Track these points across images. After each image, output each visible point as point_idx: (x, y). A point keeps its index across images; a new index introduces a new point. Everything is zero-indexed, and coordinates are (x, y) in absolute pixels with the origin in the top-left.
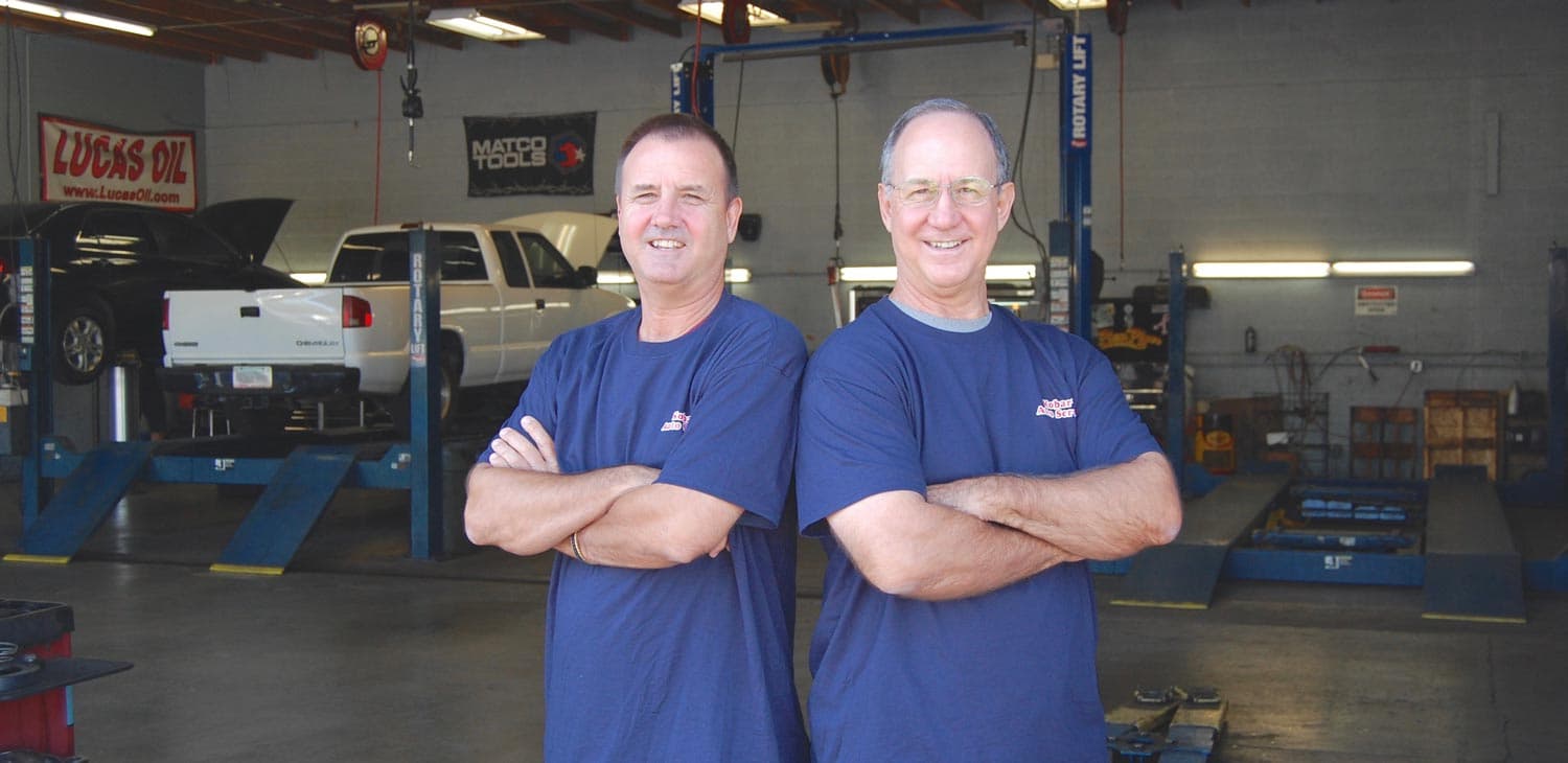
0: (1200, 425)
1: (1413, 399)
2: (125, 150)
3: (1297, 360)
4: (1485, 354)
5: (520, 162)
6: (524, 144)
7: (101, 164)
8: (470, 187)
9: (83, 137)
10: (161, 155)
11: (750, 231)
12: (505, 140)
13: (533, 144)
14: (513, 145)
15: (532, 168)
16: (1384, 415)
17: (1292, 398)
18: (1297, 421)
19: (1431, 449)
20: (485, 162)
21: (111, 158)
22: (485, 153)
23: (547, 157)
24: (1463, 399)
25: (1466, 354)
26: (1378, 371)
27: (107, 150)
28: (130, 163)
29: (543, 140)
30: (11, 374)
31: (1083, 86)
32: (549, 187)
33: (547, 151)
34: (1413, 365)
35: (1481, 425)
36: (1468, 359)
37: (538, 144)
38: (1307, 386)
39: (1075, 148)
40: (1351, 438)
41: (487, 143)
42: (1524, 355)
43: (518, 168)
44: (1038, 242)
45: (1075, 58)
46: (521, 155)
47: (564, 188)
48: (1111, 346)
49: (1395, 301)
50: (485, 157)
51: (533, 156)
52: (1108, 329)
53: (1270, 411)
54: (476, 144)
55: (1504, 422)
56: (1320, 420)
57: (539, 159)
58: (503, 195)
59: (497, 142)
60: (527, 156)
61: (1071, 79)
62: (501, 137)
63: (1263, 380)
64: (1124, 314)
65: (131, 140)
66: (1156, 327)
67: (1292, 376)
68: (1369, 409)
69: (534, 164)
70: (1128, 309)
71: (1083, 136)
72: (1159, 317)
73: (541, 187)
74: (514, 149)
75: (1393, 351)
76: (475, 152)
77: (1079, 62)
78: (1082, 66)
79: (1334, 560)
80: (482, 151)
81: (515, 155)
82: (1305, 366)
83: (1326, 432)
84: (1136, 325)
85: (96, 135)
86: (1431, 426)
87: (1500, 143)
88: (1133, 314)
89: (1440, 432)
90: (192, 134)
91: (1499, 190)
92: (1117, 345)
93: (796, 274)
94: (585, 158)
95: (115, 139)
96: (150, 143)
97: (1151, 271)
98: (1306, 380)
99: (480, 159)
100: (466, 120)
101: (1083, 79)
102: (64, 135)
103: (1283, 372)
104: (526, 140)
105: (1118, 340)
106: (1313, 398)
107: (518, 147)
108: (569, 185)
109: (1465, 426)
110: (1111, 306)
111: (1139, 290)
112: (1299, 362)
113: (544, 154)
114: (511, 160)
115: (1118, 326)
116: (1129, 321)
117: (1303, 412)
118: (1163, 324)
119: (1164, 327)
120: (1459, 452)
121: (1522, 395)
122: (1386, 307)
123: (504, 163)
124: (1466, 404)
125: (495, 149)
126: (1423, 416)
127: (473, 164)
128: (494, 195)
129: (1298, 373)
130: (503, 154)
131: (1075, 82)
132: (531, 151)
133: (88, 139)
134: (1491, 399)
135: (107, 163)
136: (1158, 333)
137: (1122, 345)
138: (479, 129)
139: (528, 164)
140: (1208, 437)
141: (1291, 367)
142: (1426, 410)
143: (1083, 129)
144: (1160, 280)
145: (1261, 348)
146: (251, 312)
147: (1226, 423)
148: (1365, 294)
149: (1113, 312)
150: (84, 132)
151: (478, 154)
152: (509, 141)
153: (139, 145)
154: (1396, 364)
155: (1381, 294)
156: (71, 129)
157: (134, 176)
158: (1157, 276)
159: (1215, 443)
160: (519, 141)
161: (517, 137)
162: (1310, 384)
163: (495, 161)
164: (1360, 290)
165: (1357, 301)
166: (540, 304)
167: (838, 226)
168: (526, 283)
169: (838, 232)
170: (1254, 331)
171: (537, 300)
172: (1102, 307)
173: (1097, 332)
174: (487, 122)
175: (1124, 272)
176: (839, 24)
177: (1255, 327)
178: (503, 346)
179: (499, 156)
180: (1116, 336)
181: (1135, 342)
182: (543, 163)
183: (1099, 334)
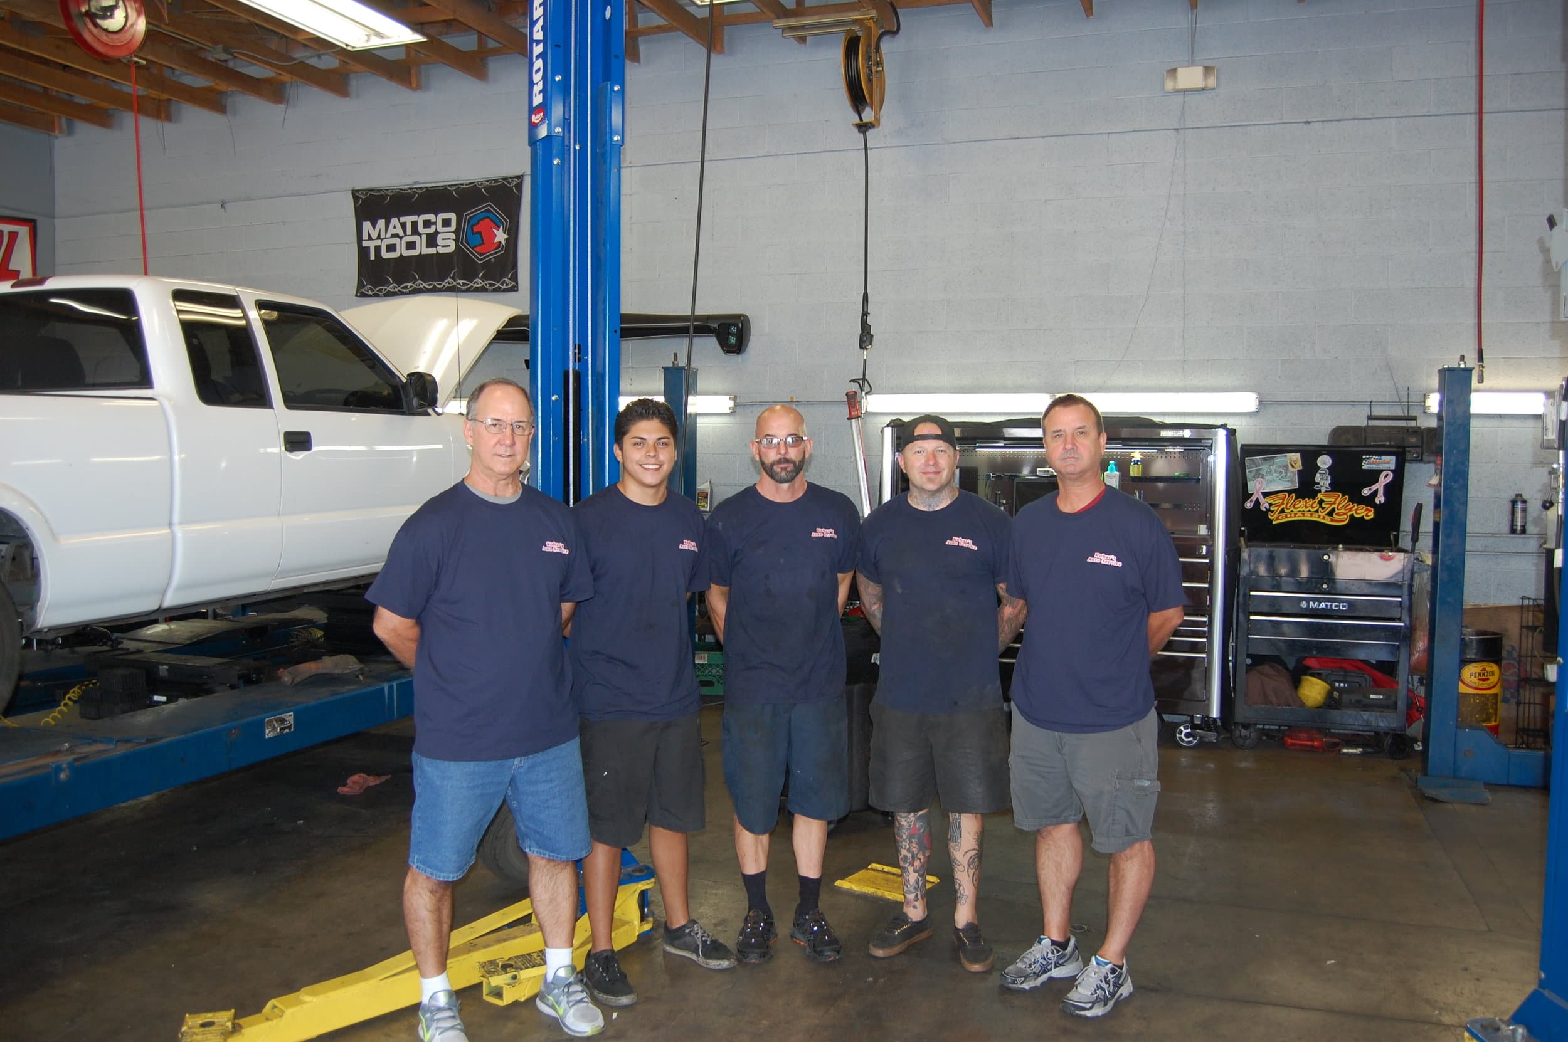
5: (422, 248)
6: (427, 224)
8: (360, 285)
11: (733, 340)
12: (403, 219)
13: (439, 223)
14: (414, 224)
15: (437, 256)
20: (378, 249)
22: (379, 237)
23: (456, 241)
29: (453, 216)
32: (459, 282)
33: (456, 232)
37: (446, 223)
41: (381, 223)
46: (424, 237)
47: (479, 282)
50: (378, 243)
52: (1290, 492)
54: (367, 225)
57: (447, 244)
58: (402, 293)
59: (394, 221)
60: (432, 240)
62: (398, 215)
64: (1316, 468)
66: (1366, 492)
69: (441, 250)
70: (1324, 461)
72: (1374, 476)
73: (448, 282)
74: (415, 231)
76: (365, 237)
80: (374, 235)
81: (416, 238)
84: (1335, 487)
88: (1331, 469)
90: (32, 224)
94: (507, 240)
97: (1353, 403)
99: (372, 245)
100: (355, 194)
104: (431, 217)
107: (421, 229)
108: (484, 278)
110: (1296, 457)
111: (1338, 432)
113: (453, 236)
114: (411, 246)
115: (1306, 489)
116: (1323, 481)
118: (1380, 486)
119: (1381, 492)
123: (402, 251)
125: (391, 231)
127: (363, 252)
128: (390, 294)
130: (401, 238)
132: (437, 233)
136: (1369, 501)
138: (372, 206)
139: (432, 251)
144: (1370, 418)
145: (1533, 527)
147: (1491, 652)
149: (1299, 466)
151: (370, 238)
152: (408, 220)
158: (1366, 411)
159: (1476, 682)
161: (419, 212)
163: (391, 248)
166: (298, 441)
167: (865, 328)
168: (261, 399)
169: (866, 337)
170: (1524, 502)
171: (288, 435)
172: (1280, 459)
173: (1265, 495)
174: (384, 197)
175: (1310, 403)
176: (873, 13)
177: (1525, 497)
178: (179, 531)
179: (396, 241)
180: (1301, 504)
181: (1331, 514)
182: (452, 249)
183: (1269, 500)
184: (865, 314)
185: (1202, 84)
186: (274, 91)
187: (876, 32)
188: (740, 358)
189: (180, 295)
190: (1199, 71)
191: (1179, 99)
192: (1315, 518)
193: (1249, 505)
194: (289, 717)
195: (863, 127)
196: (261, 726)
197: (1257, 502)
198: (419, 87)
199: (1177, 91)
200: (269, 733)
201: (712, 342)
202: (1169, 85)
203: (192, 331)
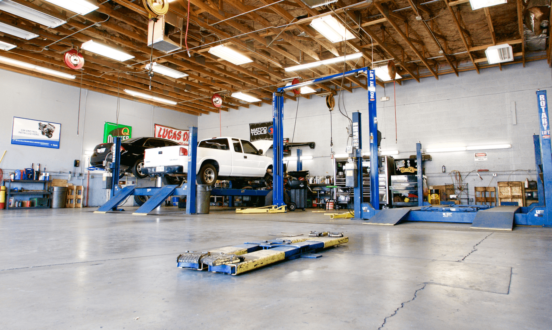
0: (429, 192)
1: (494, 184)
2: (177, 133)
3: (458, 174)
4: (516, 171)
5: (261, 133)
7: (170, 136)
9: (166, 130)
10: (186, 135)
11: (312, 146)
14: (260, 129)
15: (264, 134)
16: (485, 189)
17: (457, 185)
18: (458, 191)
19: (501, 199)
20: (254, 134)
21: (173, 134)
22: (254, 132)
24: (510, 184)
25: (510, 171)
26: (482, 177)
27: (172, 133)
28: (177, 136)
29: (266, 128)
30: (108, 169)
31: (373, 84)
32: (267, 139)
33: (267, 130)
34: (493, 175)
35: (517, 191)
36: (511, 172)
37: (265, 129)
38: (461, 181)
39: (371, 101)
40: (475, 196)
41: (254, 129)
42: (529, 171)
43: (261, 135)
44: (349, 119)
45: (370, 77)
47: (271, 139)
48: (405, 172)
49: (487, 157)
51: (264, 132)
52: (404, 167)
53: (451, 188)
54: (252, 130)
55: (524, 190)
56: (466, 191)
57: (265, 132)
58: (257, 141)
59: (256, 129)
60: (263, 132)
61: (370, 82)
62: (257, 128)
63: (449, 180)
64: (407, 163)
65: (178, 131)
66: (416, 166)
67: (456, 179)
68: (480, 187)
69: (264, 133)
70: (408, 161)
71: (373, 98)
73: (265, 139)
74: (260, 130)
75: (487, 171)
77: (372, 78)
78: (373, 79)
79: (446, 214)
82: (460, 176)
83: (468, 194)
84: (411, 166)
85: (169, 129)
86: (500, 192)
87: (516, 110)
88: (410, 163)
89: (503, 194)
91: (517, 124)
92: (406, 171)
93: (323, 157)
95: (174, 131)
96: (183, 132)
97: (415, 151)
98: (461, 180)
99: (252, 133)
100: (250, 124)
101: (373, 82)
102: (161, 129)
103: (454, 178)
104: (262, 128)
105: (406, 170)
106: (463, 185)
107: (261, 130)
108: (271, 138)
109: (511, 192)
111: (411, 156)
112: (458, 175)
114: (259, 133)
115: (406, 166)
116: (409, 165)
117: (460, 189)
120: (510, 199)
121: (529, 182)
122: (484, 158)
124: (512, 185)
126: (498, 189)
127: (251, 134)
129: (458, 178)
131: (370, 83)
133: (167, 130)
134: (520, 184)
135: (172, 136)
137: (407, 171)
138: (253, 126)
139: (263, 133)
140: (432, 195)
141: (456, 176)
142: (498, 187)
143: (373, 96)
145: (447, 171)
146: (160, 153)
147: (437, 192)
148: (477, 155)
149: (404, 162)
150: (166, 129)
152: (259, 128)
153: (180, 132)
154: (488, 175)
155: (483, 155)
156: (163, 128)
157: (178, 139)
159: (434, 197)
160: (261, 128)
161: (261, 127)
162: (462, 181)
163: (256, 133)
164: (475, 154)
165: (475, 157)
166: (245, 157)
167: (332, 143)
168: (241, 152)
169: (332, 144)
170: (444, 167)
171: (244, 156)
172: (401, 161)
173: (400, 168)
174: (255, 125)
175: (407, 152)
176: (331, 93)
177: (445, 166)
178: (232, 166)
179: (256, 132)
180: (406, 169)
181: (411, 170)
182: (266, 133)
183: (400, 169)
184: (331, 141)
185: (386, 100)
186: (237, 108)
187: (332, 95)
188: (314, 149)
189: (233, 139)
190: (386, 98)
191: (383, 102)
192: (408, 171)
193: (397, 170)
194: (244, 191)
195: (330, 111)
196: (241, 191)
197: (398, 169)
198: (261, 106)
199: (383, 101)
200: (242, 192)
201: (309, 147)
202: (381, 100)
203: (234, 144)
